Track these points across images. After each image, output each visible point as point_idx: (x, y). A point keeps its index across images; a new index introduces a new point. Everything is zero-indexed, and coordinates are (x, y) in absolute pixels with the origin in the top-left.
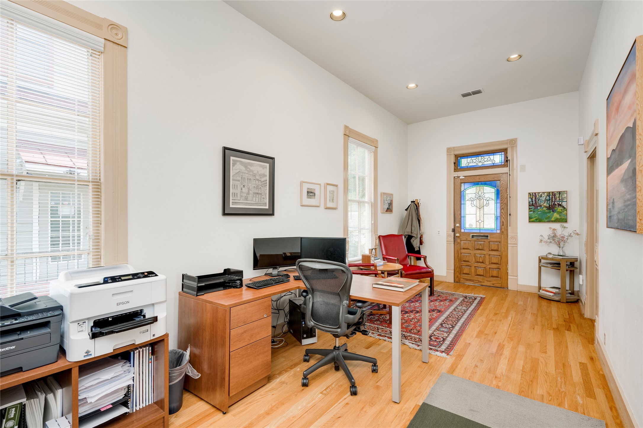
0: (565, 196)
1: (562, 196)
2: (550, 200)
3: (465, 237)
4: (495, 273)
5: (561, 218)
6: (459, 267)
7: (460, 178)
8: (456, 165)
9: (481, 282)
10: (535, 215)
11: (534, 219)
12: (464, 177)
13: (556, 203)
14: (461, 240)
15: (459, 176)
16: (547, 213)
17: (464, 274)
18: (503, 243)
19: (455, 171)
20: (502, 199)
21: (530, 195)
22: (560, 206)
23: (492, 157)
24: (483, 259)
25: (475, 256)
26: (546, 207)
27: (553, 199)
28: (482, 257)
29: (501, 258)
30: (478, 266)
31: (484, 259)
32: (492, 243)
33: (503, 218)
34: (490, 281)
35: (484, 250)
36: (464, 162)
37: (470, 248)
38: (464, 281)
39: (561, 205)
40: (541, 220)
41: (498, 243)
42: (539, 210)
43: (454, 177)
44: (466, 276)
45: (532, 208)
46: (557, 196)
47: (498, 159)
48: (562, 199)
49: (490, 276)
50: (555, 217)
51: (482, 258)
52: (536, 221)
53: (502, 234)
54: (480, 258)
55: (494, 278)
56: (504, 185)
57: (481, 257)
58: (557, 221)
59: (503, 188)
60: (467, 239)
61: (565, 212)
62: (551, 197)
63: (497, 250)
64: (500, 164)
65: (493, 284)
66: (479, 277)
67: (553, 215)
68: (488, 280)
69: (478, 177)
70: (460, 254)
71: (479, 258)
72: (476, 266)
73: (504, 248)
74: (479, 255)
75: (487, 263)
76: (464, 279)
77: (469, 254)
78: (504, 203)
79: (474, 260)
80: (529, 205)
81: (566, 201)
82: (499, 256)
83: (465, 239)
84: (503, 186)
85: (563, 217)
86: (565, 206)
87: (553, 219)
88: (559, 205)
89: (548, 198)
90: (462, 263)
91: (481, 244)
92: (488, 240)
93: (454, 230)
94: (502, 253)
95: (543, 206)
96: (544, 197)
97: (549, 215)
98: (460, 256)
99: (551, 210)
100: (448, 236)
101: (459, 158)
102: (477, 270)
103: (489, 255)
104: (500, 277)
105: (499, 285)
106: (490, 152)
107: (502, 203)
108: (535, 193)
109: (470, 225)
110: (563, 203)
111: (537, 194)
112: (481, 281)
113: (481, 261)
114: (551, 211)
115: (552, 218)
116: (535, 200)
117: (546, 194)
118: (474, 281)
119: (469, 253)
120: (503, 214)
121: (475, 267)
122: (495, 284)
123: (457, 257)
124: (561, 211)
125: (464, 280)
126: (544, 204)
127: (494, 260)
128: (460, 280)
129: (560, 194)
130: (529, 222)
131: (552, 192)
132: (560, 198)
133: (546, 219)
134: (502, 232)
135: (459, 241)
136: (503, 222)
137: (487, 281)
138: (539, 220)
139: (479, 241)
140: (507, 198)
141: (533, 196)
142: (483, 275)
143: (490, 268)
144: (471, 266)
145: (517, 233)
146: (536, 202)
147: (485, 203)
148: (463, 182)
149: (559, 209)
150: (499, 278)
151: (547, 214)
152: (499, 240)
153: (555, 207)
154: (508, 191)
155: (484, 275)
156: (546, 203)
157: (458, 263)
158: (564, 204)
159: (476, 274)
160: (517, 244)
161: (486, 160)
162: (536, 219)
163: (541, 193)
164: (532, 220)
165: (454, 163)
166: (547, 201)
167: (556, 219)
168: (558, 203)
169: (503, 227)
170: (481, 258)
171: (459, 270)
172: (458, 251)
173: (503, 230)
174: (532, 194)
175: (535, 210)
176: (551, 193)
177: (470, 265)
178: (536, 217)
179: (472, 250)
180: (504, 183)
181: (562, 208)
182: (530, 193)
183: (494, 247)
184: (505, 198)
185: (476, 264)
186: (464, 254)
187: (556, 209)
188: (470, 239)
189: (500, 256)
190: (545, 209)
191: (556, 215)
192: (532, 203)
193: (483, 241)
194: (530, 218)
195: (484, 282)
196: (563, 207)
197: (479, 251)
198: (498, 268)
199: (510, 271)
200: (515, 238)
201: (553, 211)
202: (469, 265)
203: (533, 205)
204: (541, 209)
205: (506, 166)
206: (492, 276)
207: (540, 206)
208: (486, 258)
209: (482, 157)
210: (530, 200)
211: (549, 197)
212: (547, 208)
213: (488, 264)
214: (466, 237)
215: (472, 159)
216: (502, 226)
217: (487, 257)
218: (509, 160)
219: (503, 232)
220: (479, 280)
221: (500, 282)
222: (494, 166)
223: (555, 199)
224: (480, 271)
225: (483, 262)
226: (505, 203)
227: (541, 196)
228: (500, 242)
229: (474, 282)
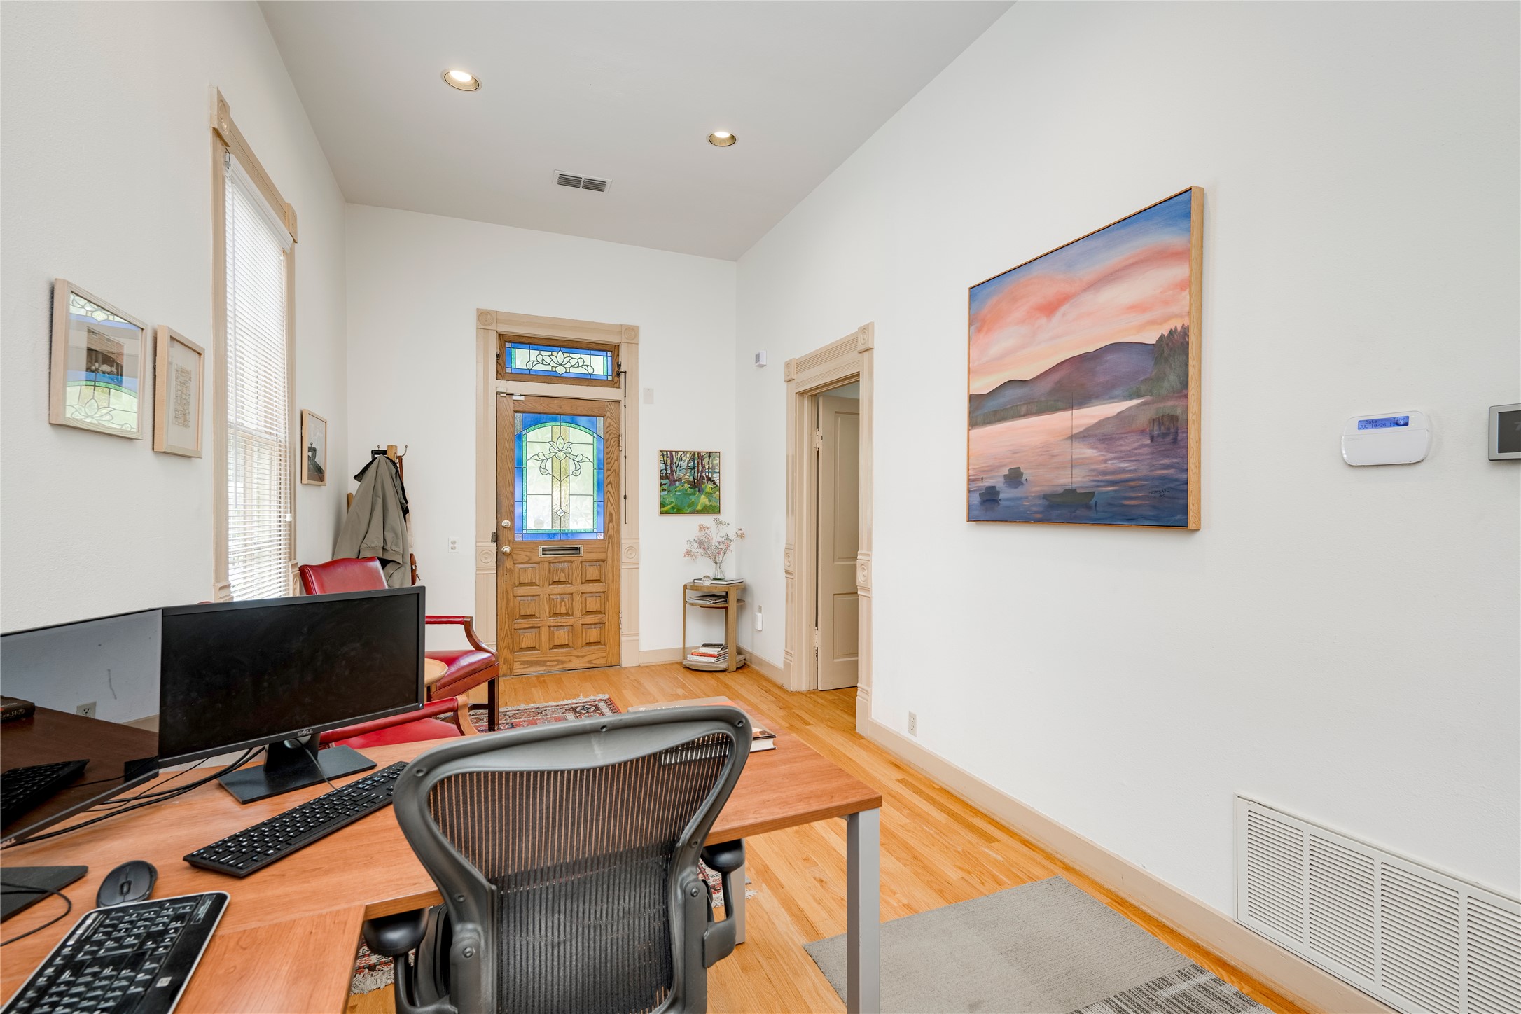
0: (718, 462)
1: (712, 461)
2: (694, 468)
3: (525, 553)
4: (593, 635)
5: (711, 505)
6: (511, 635)
7: (514, 397)
8: (500, 361)
9: (563, 662)
10: (671, 499)
11: (669, 507)
12: (522, 398)
13: (704, 475)
14: (515, 562)
15: (509, 392)
16: (690, 495)
17: (522, 649)
18: (611, 562)
19: (500, 377)
20: (609, 460)
21: (663, 455)
22: (709, 482)
23: (586, 358)
24: (567, 605)
25: (550, 601)
26: (689, 482)
27: (700, 466)
28: (566, 600)
29: (607, 598)
30: (556, 624)
31: (570, 605)
32: (587, 564)
33: (612, 505)
34: (583, 657)
35: (569, 584)
36: (522, 358)
37: (537, 583)
38: (524, 668)
39: (712, 479)
40: (681, 510)
41: (601, 563)
42: (678, 489)
43: (498, 394)
44: (526, 656)
45: (665, 484)
46: (706, 460)
47: (599, 364)
48: (713, 468)
49: (584, 643)
50: (702, 504)
51: (565, 603)
52: (672, 512)
53: (609, 543)
54: (561, 603)
55: (593, 648)
56: (612, 427)
57: (563, 601)
58: (706, 511)
59: (610, 434)
60: (529, 560)
61: (718, 493)
62: (696, 462)
63: (598, 581)
64: (605, 378)
65: (590, 662)
66: (560, 650)
67: (699, 497)
68: (580, 654)
69: (556, 401)
70: (511, 600)
71: (558, 604)
72: (552, 624)
73: (613, 574)
74: (558, 596)
75: (577, 613)
76: (522, 663)
77: (534, 598)
78: (612, 470)
79: (547, 610)
80: (662, 478)
81: (718, 471)
82: (602, 595)
83: (526, 559)
84: (611, 431)
85: (714, 504)
86: (717, 482)
87: (699, 508)
88: (709, 479)
89: (692, 464)
90: (518, 623)
91: (562, 570)
92: (580, 558)
93: (496, 538)
94: (609, 585)
95: (683, 481)
96: (685, 460)
97: (693, 498)
98: (511, 604)
99: (697, 489)
100: (480, 553)
101: (508, 345)
102: (553, 633)
103: (582, 593)
104: (603, 642)
105: (601, 662)
106: (584, 345)
107: (610, 470)
108: (671, 452)
109: (538, 521)
110: (715, 475)
111: (674, 453)
112: (564, 659)
113: (563, 610)
114: (696, 491)
115: (697, 505)
116: (671, 467)
117: (688, 455)
118: (548, 663)
119: (535, 594)
120: (611, 496)
121: (550, 627)
122: (594, 662)
123: (504, 608)
124: (711, 491)
125: (522, 666)
126: (686, 477)
127: (593, 604)
128: (511, 669)
129: (710, 457)
130: (662, 513)
131: (699, 453)
132: (711, 466)
133: (689, 506)
134: (608, 538)
135: (509, 564)
136: (611, 514)
137: (578, 657)
138: (678, 511)
139: (559, 562)
140: (618, 460)
141: (667, 457)
142: (567, 646)
143: (582, 625)
144: (539, 627)
145: (638, 539)
146: (672, 471)
147: (572, 468)
148: (521, 410)
149: (710, 485)
150: (602, 645)
151: (691, 497)
152: (601, 556)
153: (703, 483)
154: (622, 443)
155: (571, 644)
156: (688, 474)
157: (507, 625)
158: (716, 477)
159: (551, 646)
160: (637, 563)
161: (573, 362)
162: (673, 508)
163: (680, 453)
164: (665, 509)
165: (498, 356)
166: (689, 471)
167: (704, 507)
168: (707, 474)
169: (611, 525)
170: (563, 603)
171: (510, 641)
172: (507, 592)
173: (610, 532)
174: (665, 453)
175: (672, 488)
176: (696, 454)
177: (538, 625)
178: (672, 502)
179: (543, 586)
180: (612, 423)
181: (713, 486)
182: (661, 451)
183: (592, 572)
184: (615, 458)
185: (552, 621)
186: (523, 598)
187: (703, 486)
188: (537, 559)
189: (604, 592)
190: (687, 486)
191: (704, 500)
192: (667, 473)
193: (568, 562)
194: (662, 505)
195: (570, 661)
196: (715, 483)
197: (560, 586)
198: (601, 621)
199: (624, 626)
200: (634, 549)
201: (699, 491)
202: (536, 625)
203: (667, 477)
204: (680, 486)
205: (617, 385)
206: (588, 644)
207: (680, 480)
208: (574, 603)
209: (566, 355)
210: (662, 465)
211: (694, 463)
212: (691, 485)
213: (579, 615)
214: (528, 554)
215: (542, 353)
216: (609, 523)
217: (577, 598)
218: (625, 372)
219: (610, 537)
220: (560, 658)
221: (604, 654)
222: (589, 380)
223: (703, 468)
224: (562, 636)
225: (567, 614)
226: (615, 471)
227: (681, 459)
228: (604, 561)
229: (547, 666)
